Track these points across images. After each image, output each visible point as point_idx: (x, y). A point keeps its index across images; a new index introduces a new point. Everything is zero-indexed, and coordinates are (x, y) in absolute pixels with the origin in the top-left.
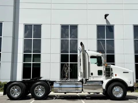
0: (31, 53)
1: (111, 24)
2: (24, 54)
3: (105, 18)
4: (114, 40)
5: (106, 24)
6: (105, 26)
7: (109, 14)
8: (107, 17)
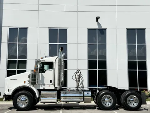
0: (16, 58)
1: (103, 28)
2: (8, 60)
3: (97, 21)
4: (106, 45)
6: (97, 29)
7: (100, 17)
8: (99, 20)
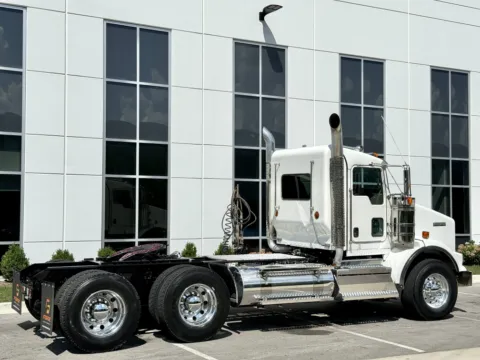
1: (278, 43)
5: (264, 41)
6: (261, 46)
8: (266, 17)
